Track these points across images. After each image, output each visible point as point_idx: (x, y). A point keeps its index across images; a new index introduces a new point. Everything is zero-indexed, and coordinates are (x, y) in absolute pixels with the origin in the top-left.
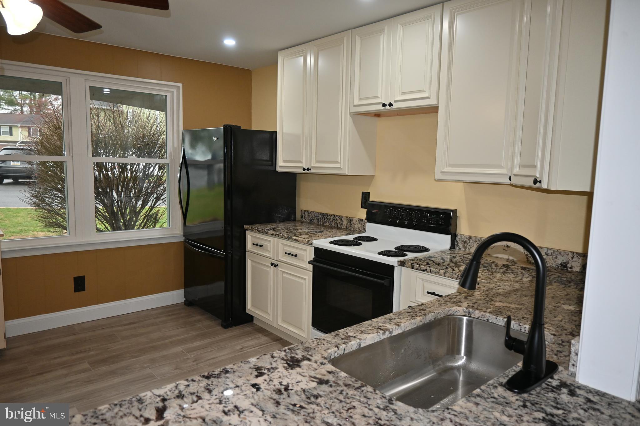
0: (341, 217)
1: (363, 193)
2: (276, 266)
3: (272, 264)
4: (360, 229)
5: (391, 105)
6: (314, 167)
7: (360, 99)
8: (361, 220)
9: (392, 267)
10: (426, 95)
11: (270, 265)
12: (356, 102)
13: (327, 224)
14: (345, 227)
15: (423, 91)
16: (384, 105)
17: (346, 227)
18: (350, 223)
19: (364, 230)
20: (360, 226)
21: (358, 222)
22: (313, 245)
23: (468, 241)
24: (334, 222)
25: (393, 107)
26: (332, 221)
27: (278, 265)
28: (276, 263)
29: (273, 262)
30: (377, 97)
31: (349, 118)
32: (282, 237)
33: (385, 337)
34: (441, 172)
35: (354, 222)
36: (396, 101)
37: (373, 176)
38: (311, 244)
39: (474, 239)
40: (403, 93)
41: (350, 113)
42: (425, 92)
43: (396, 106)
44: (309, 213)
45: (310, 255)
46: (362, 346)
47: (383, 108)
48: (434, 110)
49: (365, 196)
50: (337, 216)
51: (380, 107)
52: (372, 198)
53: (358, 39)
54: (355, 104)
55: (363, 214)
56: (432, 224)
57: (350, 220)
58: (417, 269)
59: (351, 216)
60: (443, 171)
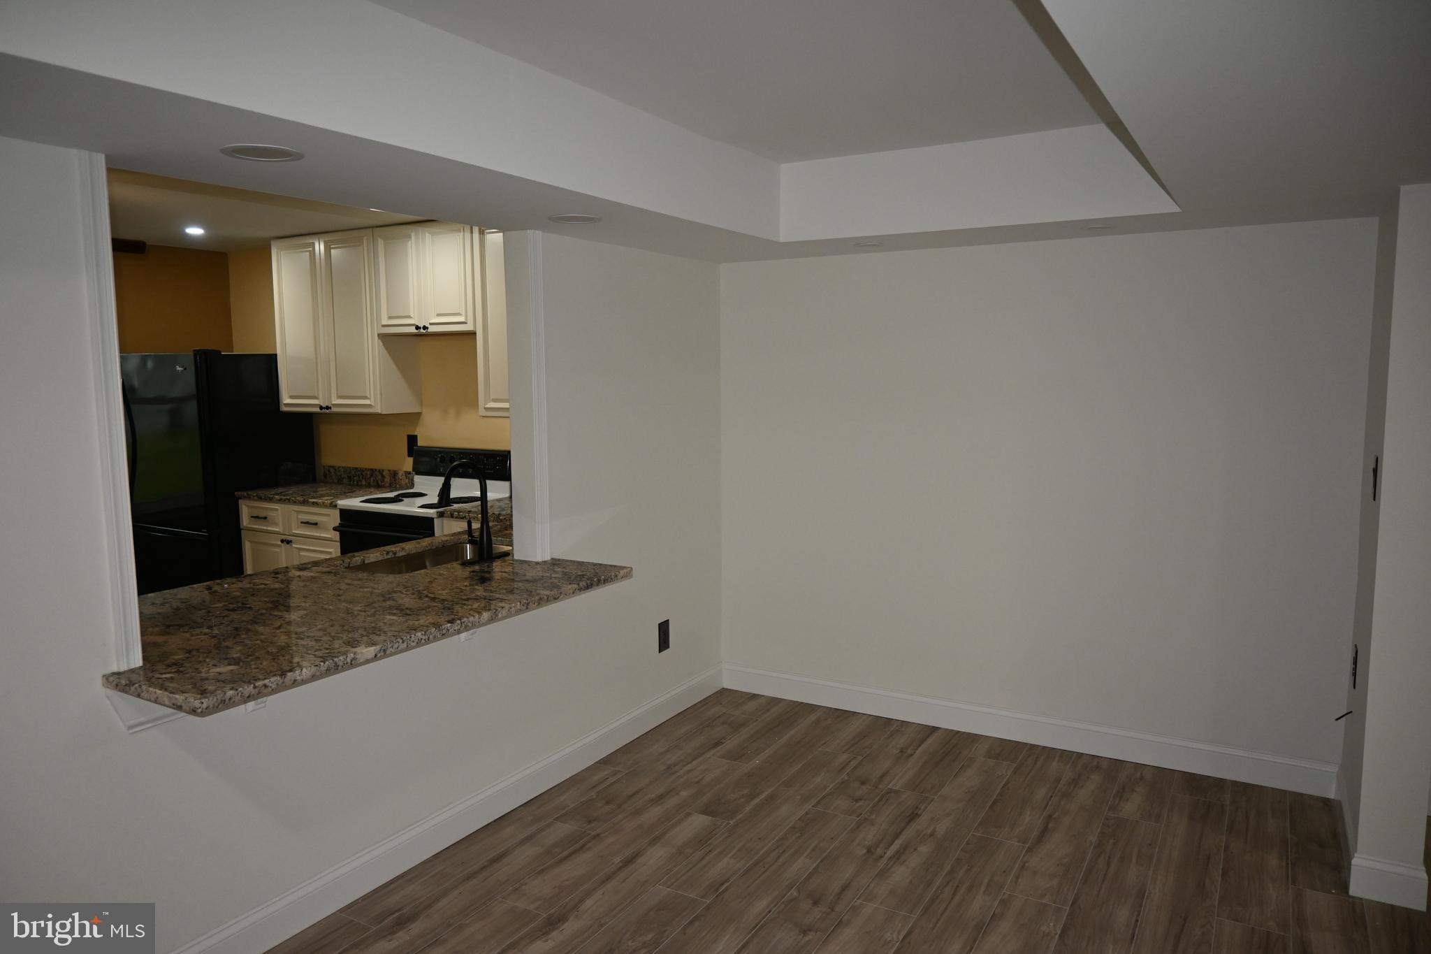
0: (381, 472)
1: (409, 437)
2: (289, 542)
3: (282, 541)
5: (425, 328)
6: (334, 405)
7: (390, 318)
8: (407, 473)
9: (432, 519)
10: (462, 319)
11: (280, 543)
12: (385, 322)
13: (364, 483)
14: (387, 485)
15: (458, 314)
16: (418, 328)
17: (390, 484)
18: (395, 478)
19: (412, 486)
20: (407, 481)
21: (403, 475)
22: (338, 507)
24: (372, 479)
25: (429, 331)
26: (370, 478)
27: (291, 541)
28: (289, 538)
29: (284, 537)
30: (409, 317)
31: (377, 343)
32: (295, 502)
34: (485, 408)
35: (398, 474)
36: (431, 324)
37: (419, 414)
38: (336, 506)
40: (439, 315)
41: (379, 335)
42: (461, 315)
43: (432, 329)
44: (335, 470)
45: (334, 519)
46: (366, 562)
47: (417, 331)
48: (472, 334)
49: (412, 440)
50: (376, 470)
51: (413, 330)
52: (421, 442)
53: (380, 242)
54: (384, 323)
55: (408, 464)
56: (487, 469)
57: (395, 474)
58: (456, 518)
59: (395, 469)
60: (487, 406)
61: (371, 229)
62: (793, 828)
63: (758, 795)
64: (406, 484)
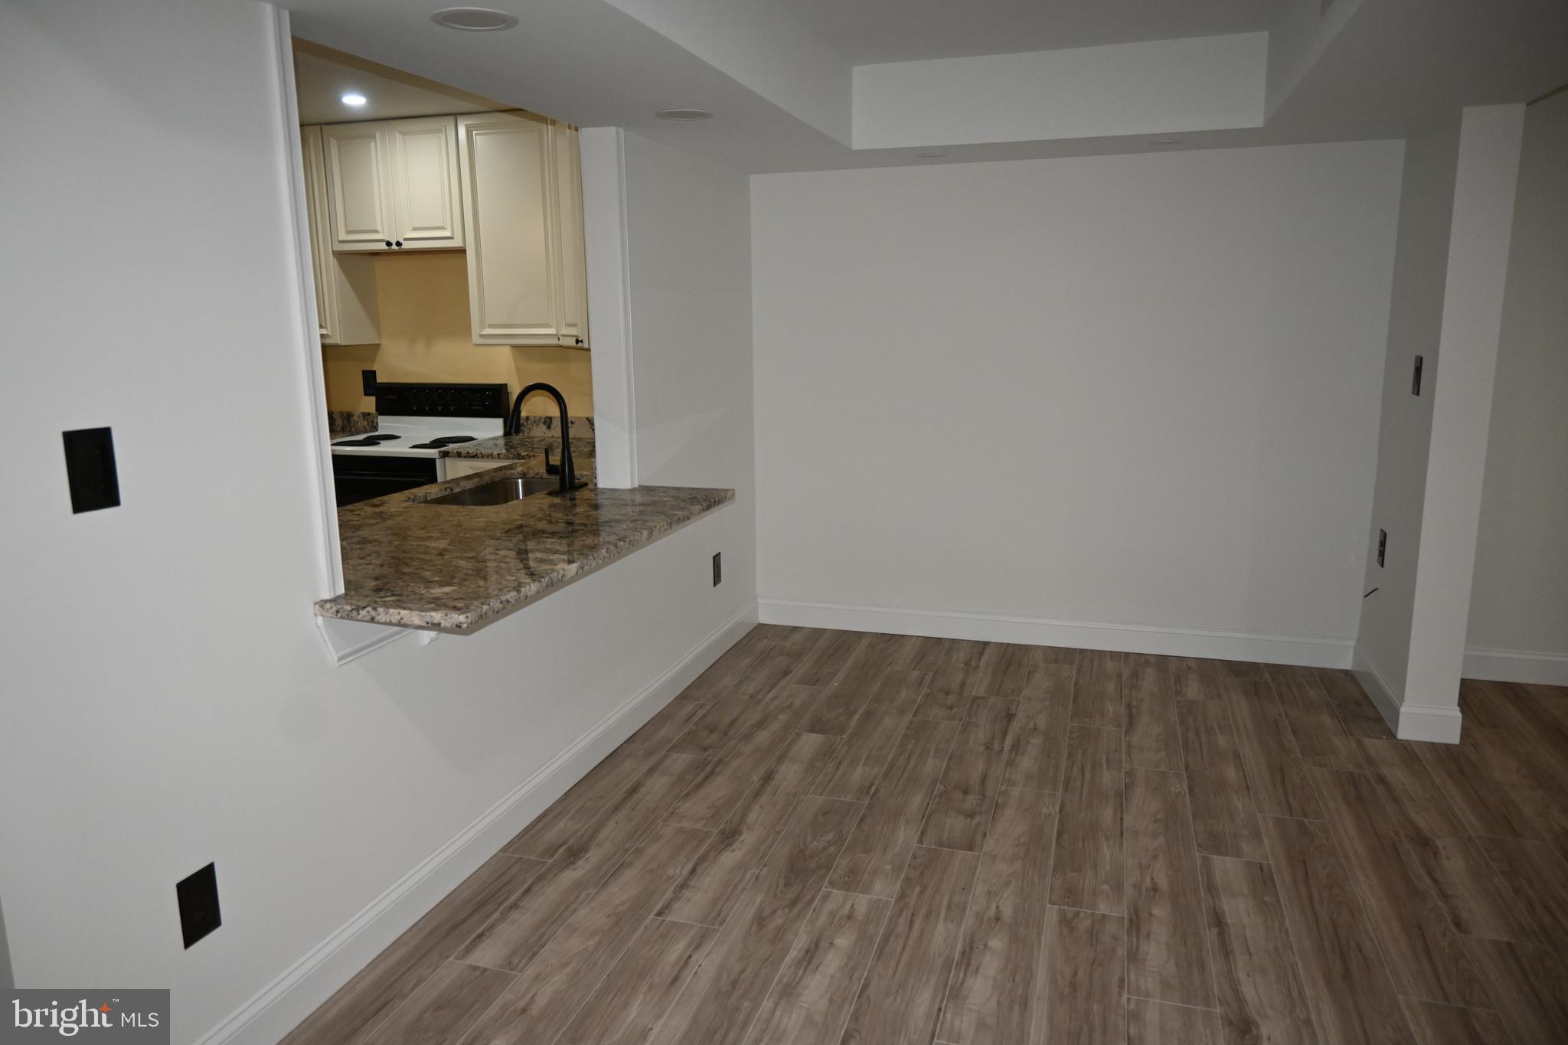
1: (364, 372)
4: (367, 427)
5: (398, 244)
7: (349, 232)
8: (366, 415)
9: (433, 460)
10: (447, 234)
12: (343, 236)
14: (339, 429)
15: (442, 228)
16: (389, 244)
17: (343, 427)
18: (349, 420)
19: (376, 428)
20: (366, 423)
21: (361, 418)
23: (526, 424)
25: (402, 247)
30: (376, 231)
31: (333, 262)
33: (447, 493)
34: (480, 335)
35: (355, 418)
36: (405, 239)
37: (378, 346)
39: (532, 419)
40: (415, 229)
41: (333, 252)
42: (445, 229)
43: (406, 245)
47: (387, 248)
48: (461, 252)
49: (369, 377)
51: (383, 246)
52: (380, 379)
54: (340, 239)
55: (369, 404)
56: (475, 405)
57: (348, 416)
58: (465, 457)
59: (348, 410)
60: (483, 333)
61: (318, 127)
62: (906, 736)
63: (855, 712)
64: (364, 427)
